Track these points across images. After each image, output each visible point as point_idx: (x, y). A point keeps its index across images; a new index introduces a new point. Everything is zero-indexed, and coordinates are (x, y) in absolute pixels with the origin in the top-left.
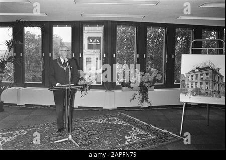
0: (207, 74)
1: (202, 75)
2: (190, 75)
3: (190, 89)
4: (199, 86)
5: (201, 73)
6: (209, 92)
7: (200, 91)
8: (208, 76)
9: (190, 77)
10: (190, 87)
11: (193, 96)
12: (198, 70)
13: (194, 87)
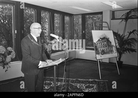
0: (105, 41)
1: (103, 42)
2: (98, 43)
3: (100, 51)
4: (103, 48)
5: (102, 41)
6: (108, 51)
7: (104, 52)
8: (106, 43)
9: (98, 44)
10: (100, 50)
11: (102, 55)
12: (101, 40)
13: (101, 50)
